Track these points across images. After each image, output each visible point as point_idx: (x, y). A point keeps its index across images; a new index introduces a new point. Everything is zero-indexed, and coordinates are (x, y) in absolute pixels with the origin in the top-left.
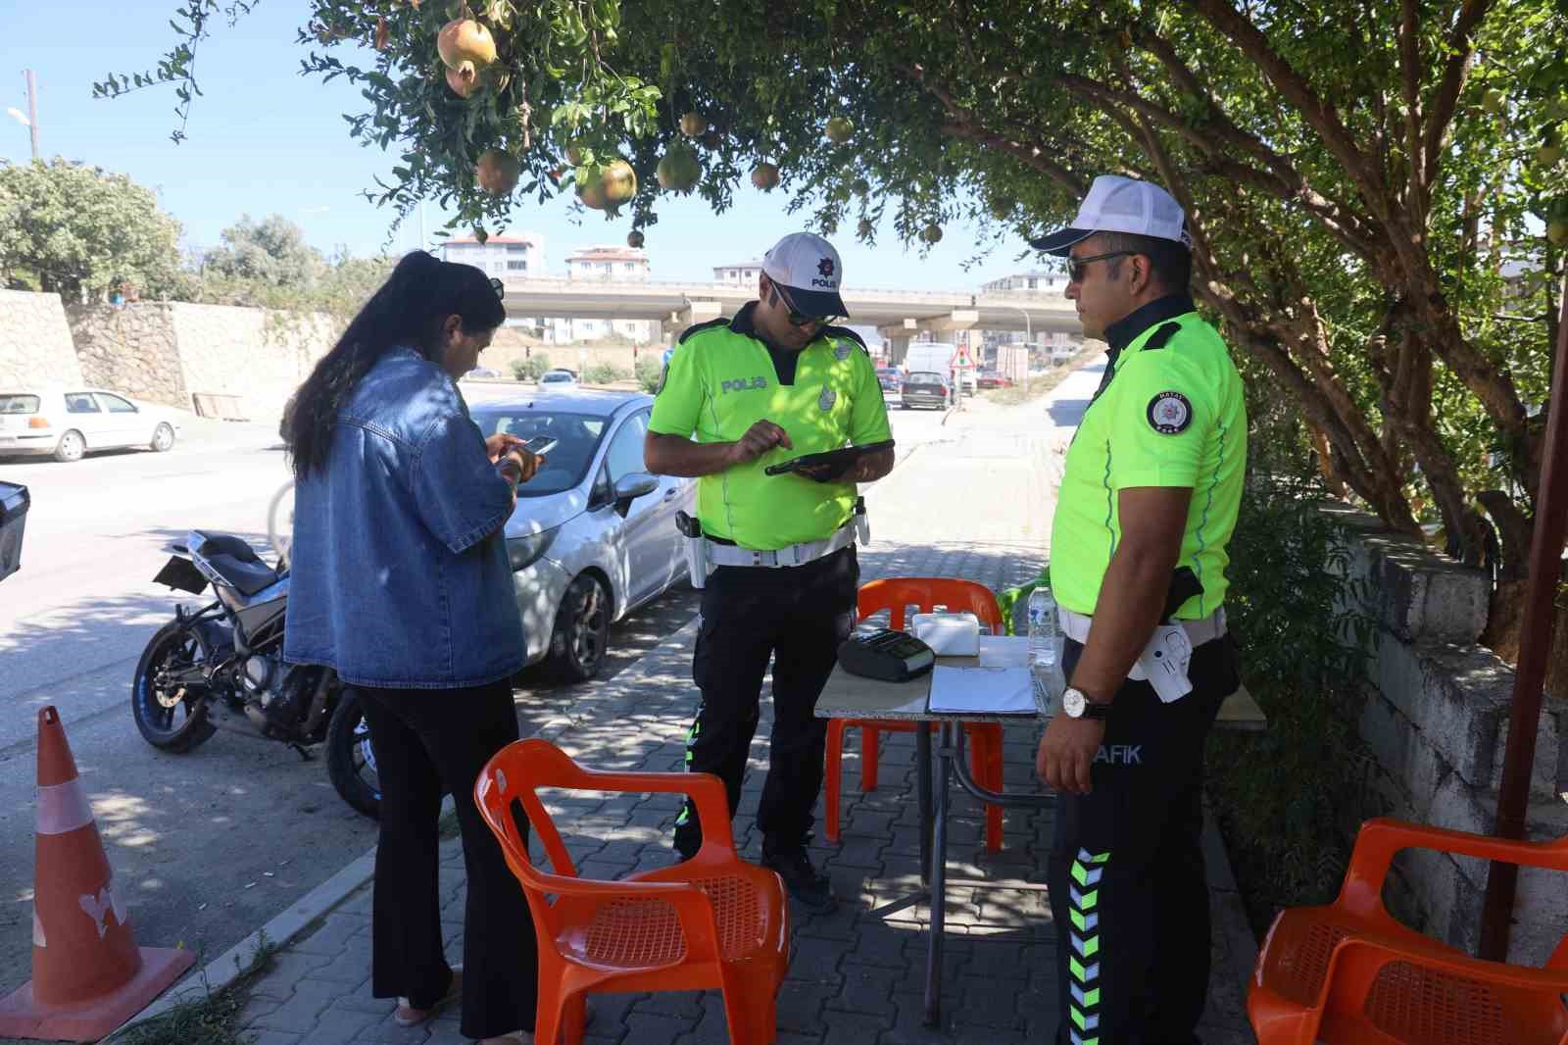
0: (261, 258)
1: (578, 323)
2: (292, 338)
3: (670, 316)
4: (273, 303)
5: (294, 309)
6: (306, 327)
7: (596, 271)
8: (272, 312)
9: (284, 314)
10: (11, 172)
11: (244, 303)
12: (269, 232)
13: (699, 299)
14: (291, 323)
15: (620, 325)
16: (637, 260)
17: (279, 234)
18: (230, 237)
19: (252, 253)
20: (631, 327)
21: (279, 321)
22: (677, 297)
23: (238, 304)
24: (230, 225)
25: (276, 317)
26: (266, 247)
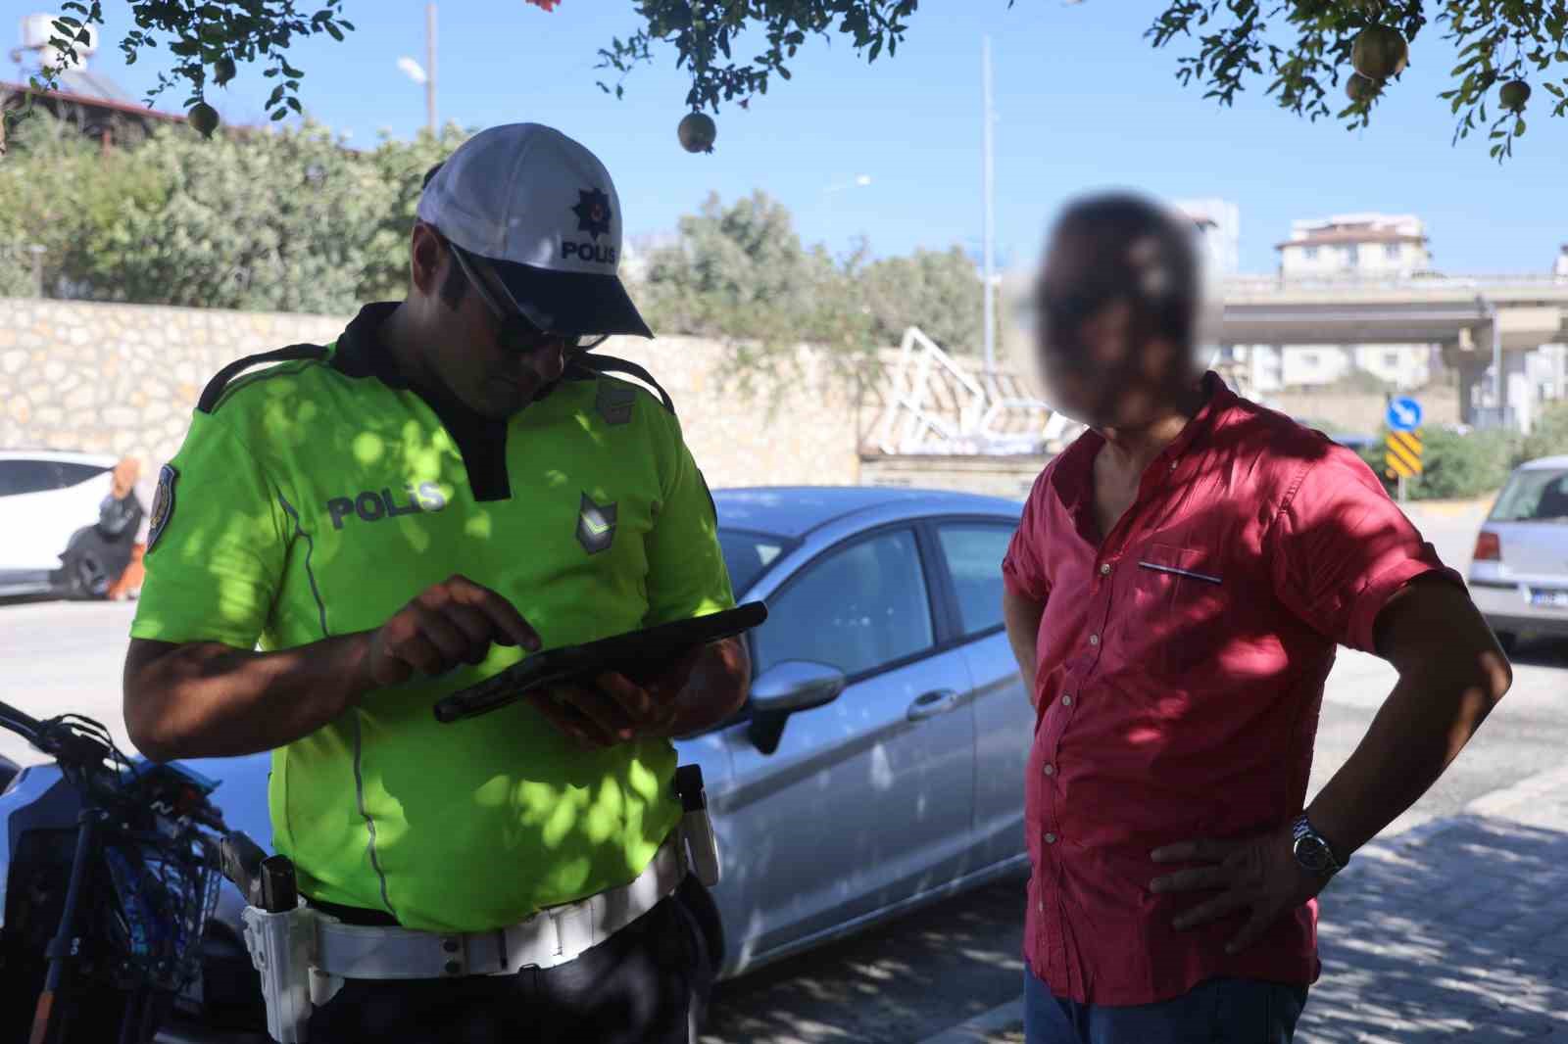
0: (733, 262)
1: (1293, 354)
2: (763, 384)
3: (1456, 339)
4: (739, 331)
5: (769, 340)
6: (784, 366)
7: (1330, 259)
8: (736, 344)
9: (754, 346)
10: (389, 150)
11: (696, 331)
12: (742, 219)
13: (1513, 304)
14: (764, 362)
15: (1371, 357)
16: (1407, 239)
17: (760, 220)
18: (689, 229)
19: (719, 253)
20: (1391, 360)
21: (745, 360)
22: (1472, 303)
23: (685, 333)
24: (693, 210)
25: (741, 351)
26: (739, 240)
